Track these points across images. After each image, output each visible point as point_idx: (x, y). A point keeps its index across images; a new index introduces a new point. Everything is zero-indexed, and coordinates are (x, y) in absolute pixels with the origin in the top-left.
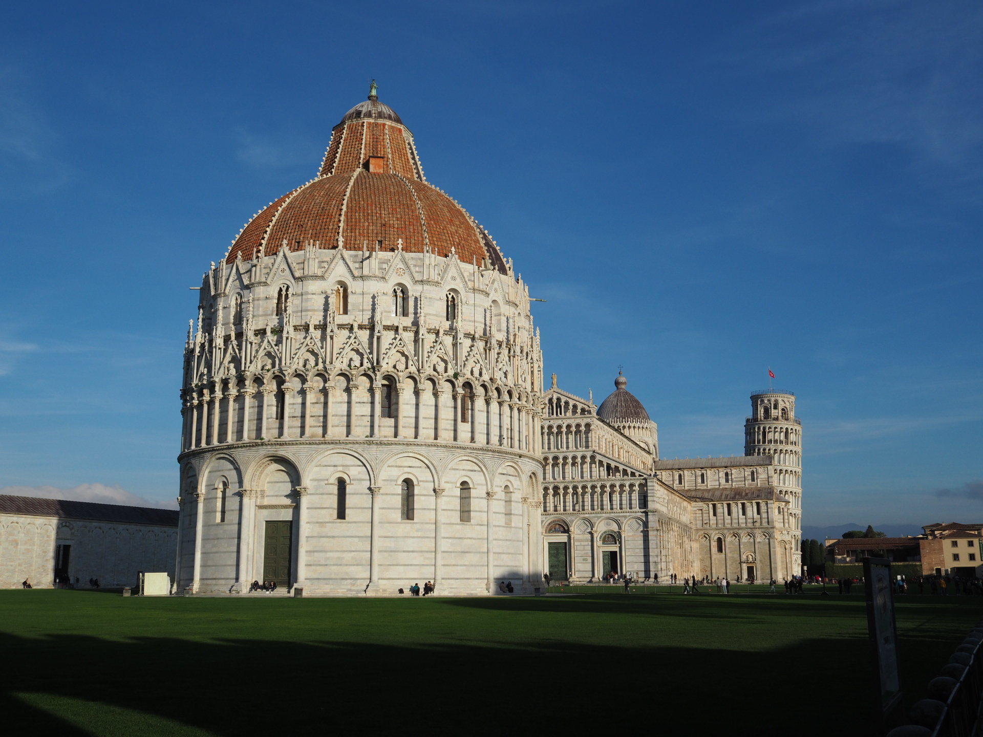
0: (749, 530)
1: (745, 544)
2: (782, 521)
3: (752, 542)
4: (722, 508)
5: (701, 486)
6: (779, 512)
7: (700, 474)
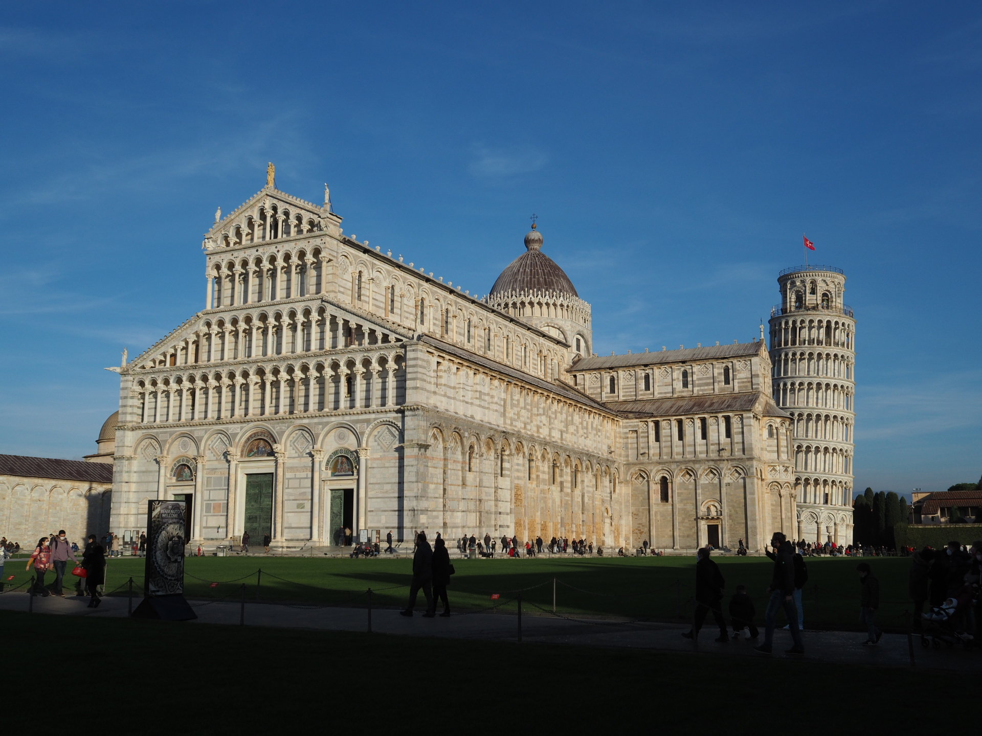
0: (711, 463)
1: (704, 487)
2: (776, 449)
3: (716, 485)
4: (669, 429)
5: (644, 395)
6: (771, 434)
7: (643, 375)
